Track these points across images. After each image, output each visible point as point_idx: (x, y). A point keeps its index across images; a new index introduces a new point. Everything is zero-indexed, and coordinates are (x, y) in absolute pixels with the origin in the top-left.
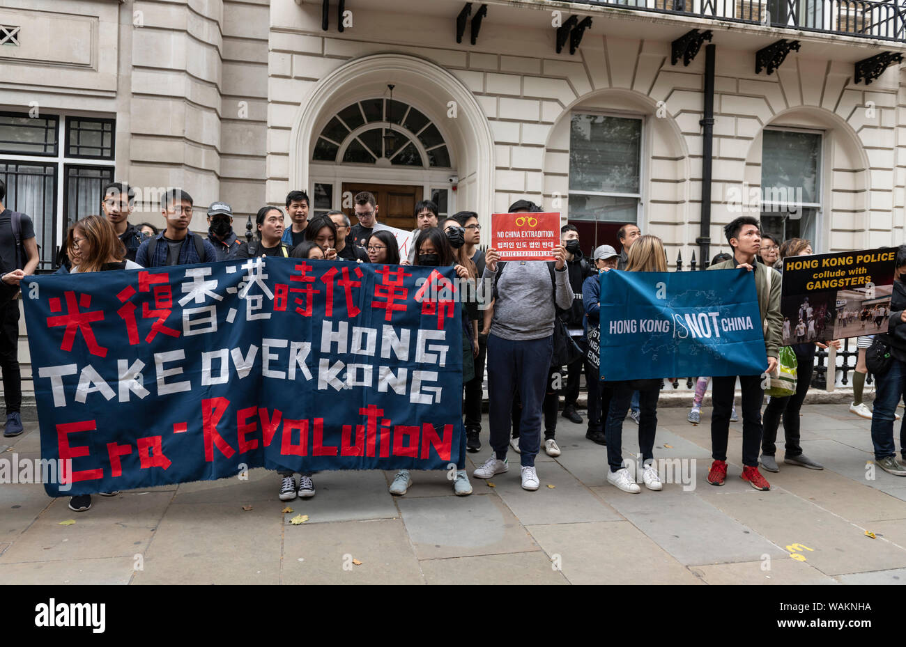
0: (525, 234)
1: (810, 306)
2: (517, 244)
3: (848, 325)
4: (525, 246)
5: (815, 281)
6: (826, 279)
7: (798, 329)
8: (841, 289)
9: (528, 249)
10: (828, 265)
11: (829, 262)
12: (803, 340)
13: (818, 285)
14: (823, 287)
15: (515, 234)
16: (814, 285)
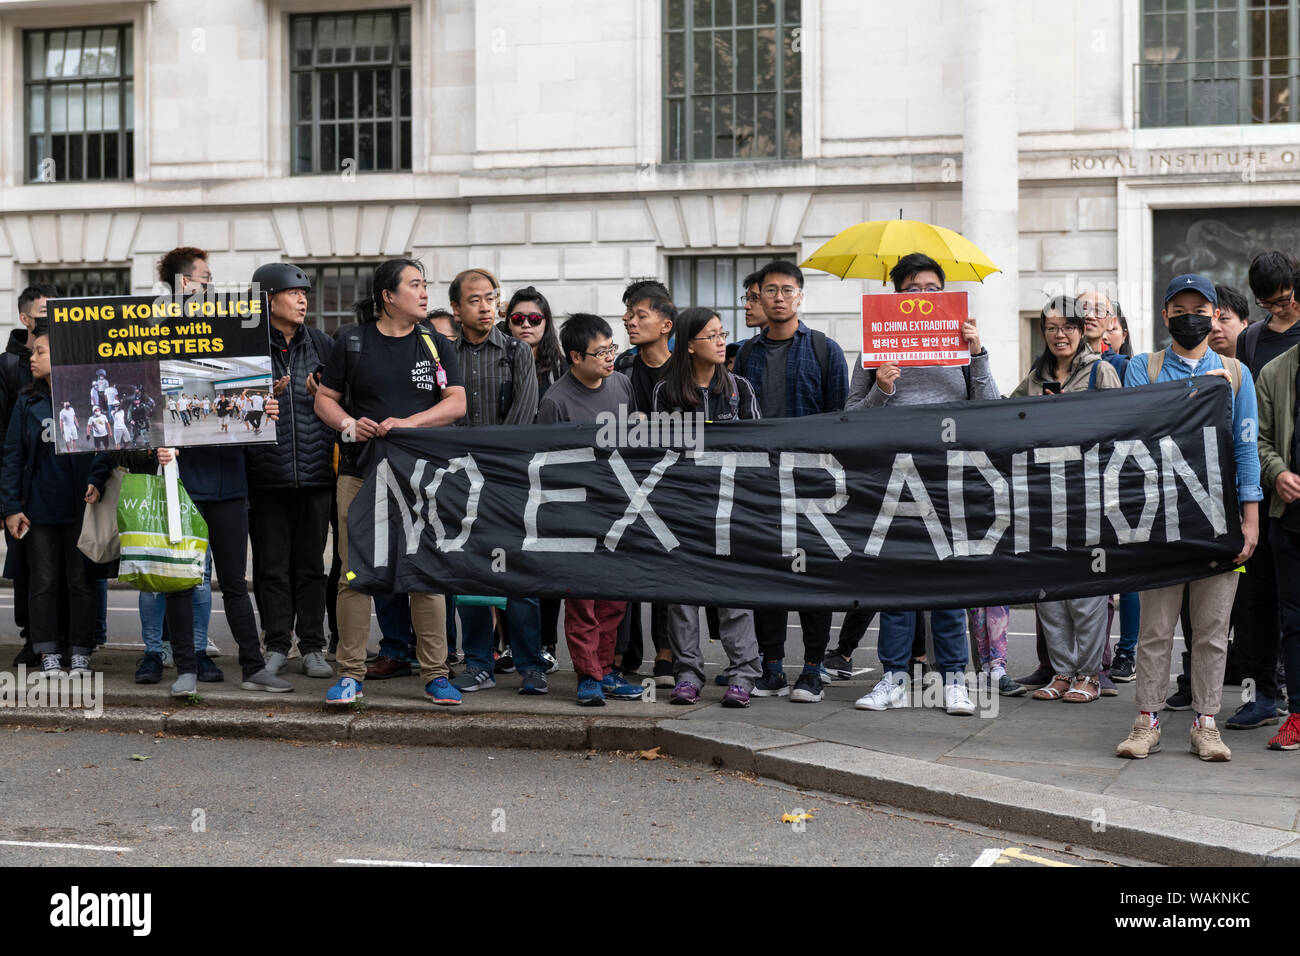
0: (916, 325)
1: (110, 385)
2: (904, 341)
3: (193, 424)
4: (915, 344)
5: (114, 343)
6: (135, 340)
7: (93, 425)
8: (166, 357)
9: (921, 348)
10: (134, 316)
11: (135, 311)
12: (106, 444)
13: (120, 349)
14: (131, 353)
15: (899, 326)
16: (114, 349)
